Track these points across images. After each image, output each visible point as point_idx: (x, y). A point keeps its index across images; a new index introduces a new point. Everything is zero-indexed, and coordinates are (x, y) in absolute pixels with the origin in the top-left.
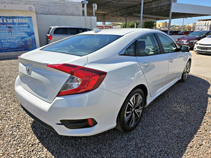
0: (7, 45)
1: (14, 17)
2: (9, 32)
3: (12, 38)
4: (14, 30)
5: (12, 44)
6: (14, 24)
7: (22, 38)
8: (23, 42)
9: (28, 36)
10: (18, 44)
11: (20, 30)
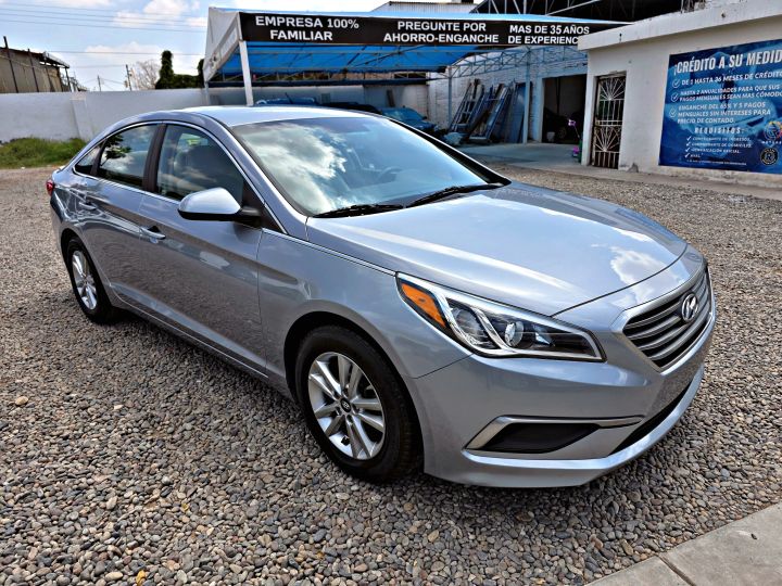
0: (702, 145)
1: (752, 44)
2: (721, 101)
3: (723, 121)
4: (737, 93)
5: (718, 142)
6: (744, 70)
7: (752, 124)
8: (752, 137)
9: (774, 115)
10: (735, 142)
11: (756, 92)
